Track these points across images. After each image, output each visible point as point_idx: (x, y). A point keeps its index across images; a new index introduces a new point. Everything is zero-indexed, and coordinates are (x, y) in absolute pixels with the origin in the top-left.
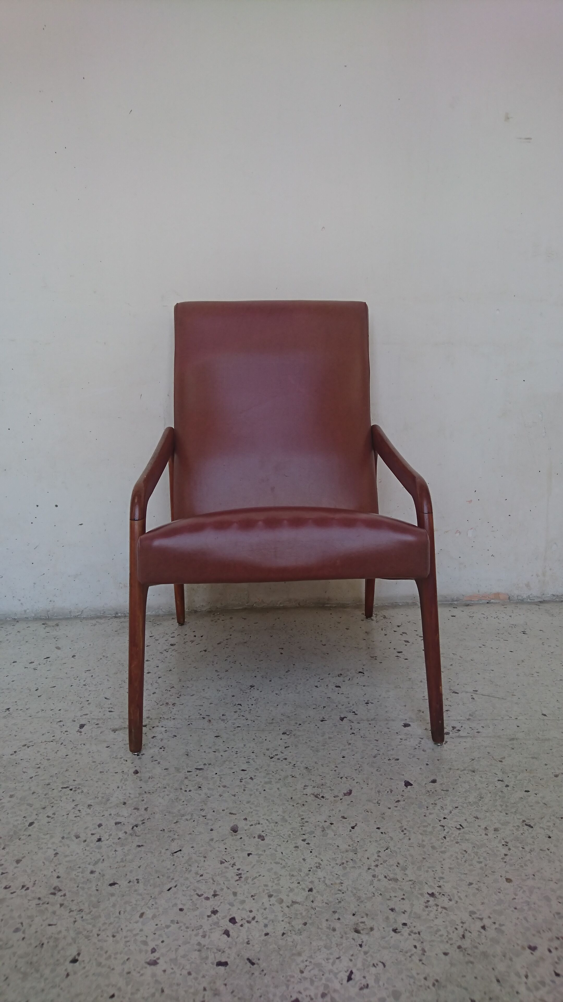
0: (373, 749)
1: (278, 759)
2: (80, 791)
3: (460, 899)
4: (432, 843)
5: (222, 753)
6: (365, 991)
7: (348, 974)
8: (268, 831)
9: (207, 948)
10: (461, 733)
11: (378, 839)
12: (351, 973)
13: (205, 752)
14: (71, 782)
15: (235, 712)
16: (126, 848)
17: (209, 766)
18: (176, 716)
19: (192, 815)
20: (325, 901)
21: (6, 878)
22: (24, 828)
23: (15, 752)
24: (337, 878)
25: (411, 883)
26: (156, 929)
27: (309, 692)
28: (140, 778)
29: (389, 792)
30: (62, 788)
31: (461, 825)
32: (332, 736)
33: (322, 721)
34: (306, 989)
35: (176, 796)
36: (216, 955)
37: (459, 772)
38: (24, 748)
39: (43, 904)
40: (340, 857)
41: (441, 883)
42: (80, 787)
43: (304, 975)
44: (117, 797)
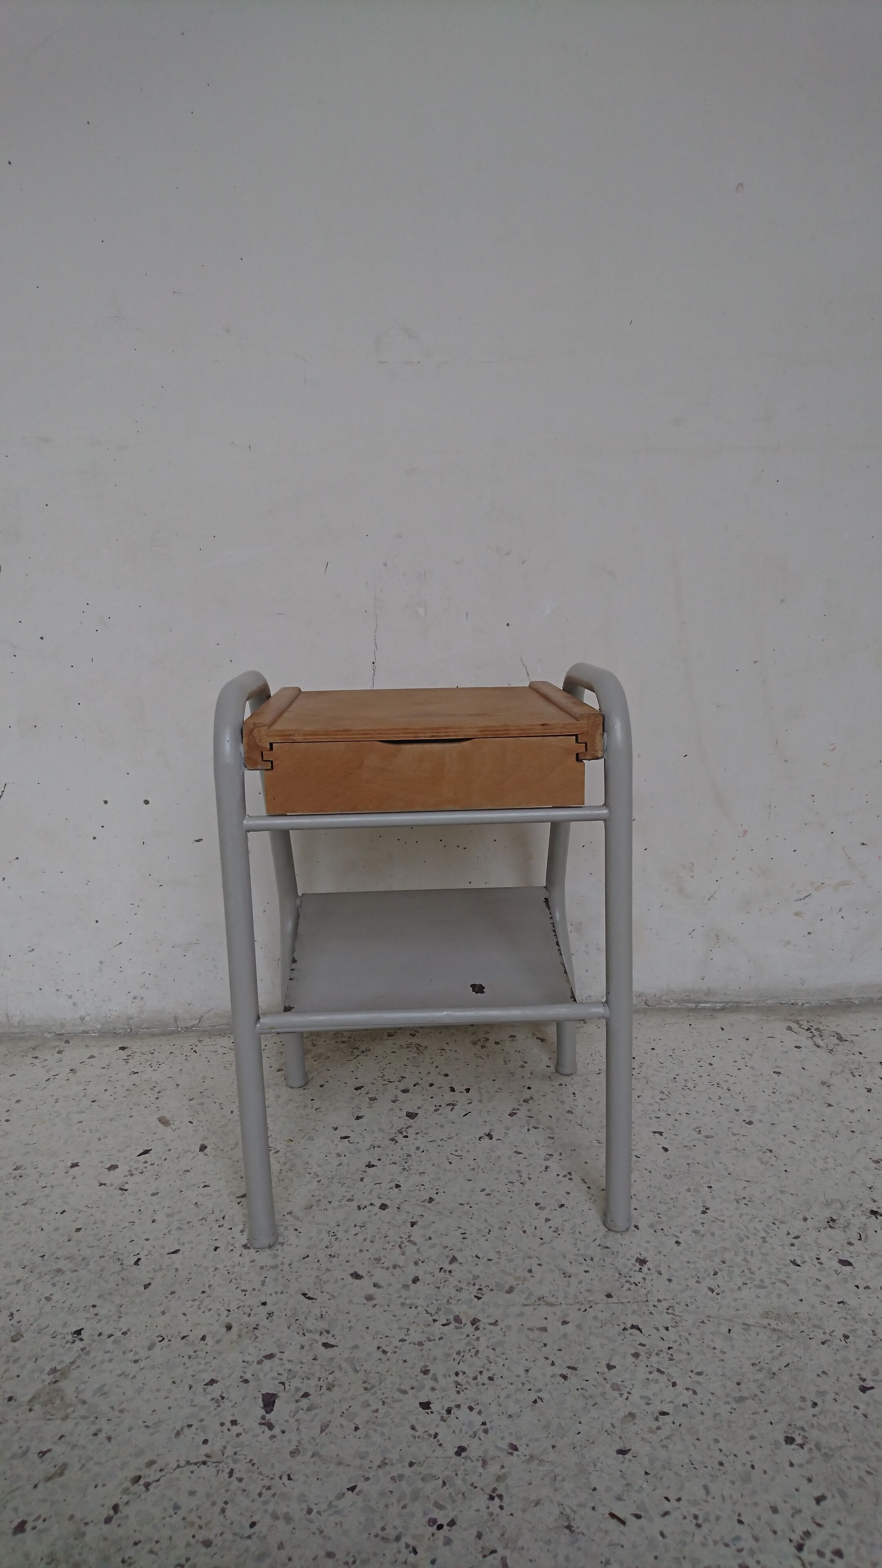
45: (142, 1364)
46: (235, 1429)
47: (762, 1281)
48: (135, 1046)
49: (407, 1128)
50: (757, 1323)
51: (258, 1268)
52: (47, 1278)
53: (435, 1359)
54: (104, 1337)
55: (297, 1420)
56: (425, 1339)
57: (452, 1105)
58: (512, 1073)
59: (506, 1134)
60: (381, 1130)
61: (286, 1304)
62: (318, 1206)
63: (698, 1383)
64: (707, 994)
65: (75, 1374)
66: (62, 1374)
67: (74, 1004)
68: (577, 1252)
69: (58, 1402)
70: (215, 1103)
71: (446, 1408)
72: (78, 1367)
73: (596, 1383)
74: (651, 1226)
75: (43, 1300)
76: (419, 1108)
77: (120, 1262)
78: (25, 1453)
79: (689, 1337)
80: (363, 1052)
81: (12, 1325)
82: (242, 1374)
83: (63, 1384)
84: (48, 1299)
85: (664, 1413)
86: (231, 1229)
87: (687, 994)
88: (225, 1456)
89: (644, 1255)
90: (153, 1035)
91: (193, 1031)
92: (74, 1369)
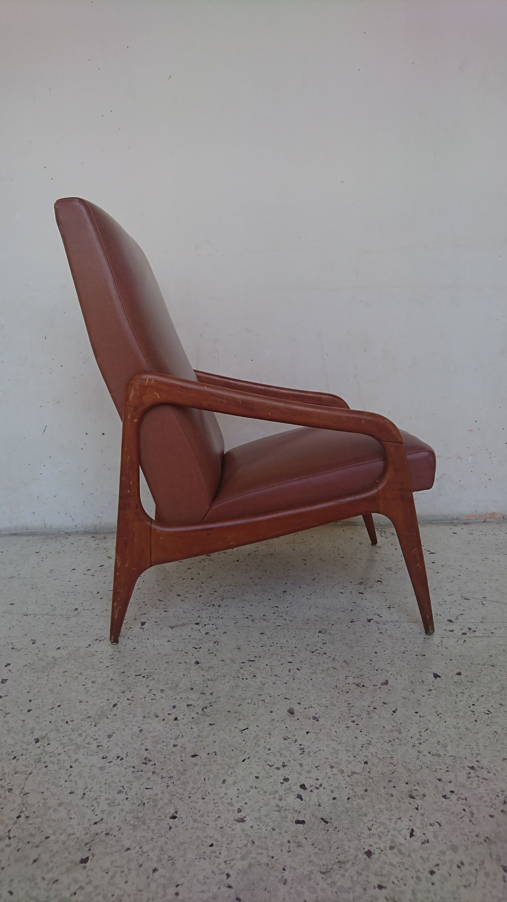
0: (401, 646)
1: (319, 653)
2: (151, 678)
3: (498, 772)
4: (465, 726)
5: (269, 648)
6: (427, 845)
7: (410, 831)
8: (320, 713)
9: (285, 809)
10: (477, 634)
11: (418, 722)
12: (412, 830)
13: (254, 646)
14: (142, 671)
15: (274, 613)
16: (200, 726)
17: (260, 658)
18: (223, 616)
19: (252, 699)
20: (380, 772)
21: (102, 750)
22: (110, 709)
23: (89, 645)
24: (387, 754)
25: (452, 758)
26: (238, 794)
27: (336, 597)
28: (202, 667)
29: (421, 682)
30: (136, 676)
31: (488, 711)
32: (363, 635)
33: (352, 622)
34: (375, 843)
35: (236, 683)
36: (294, 815)
37: (479, 666)
38: (97, 642)
39: (137, 771)
40: (387, 736)
41: (479, 758)
42: (151, 674)
43: (371, 832)
44: (185, 684)
54: (85, 610)
55: (152, 627)
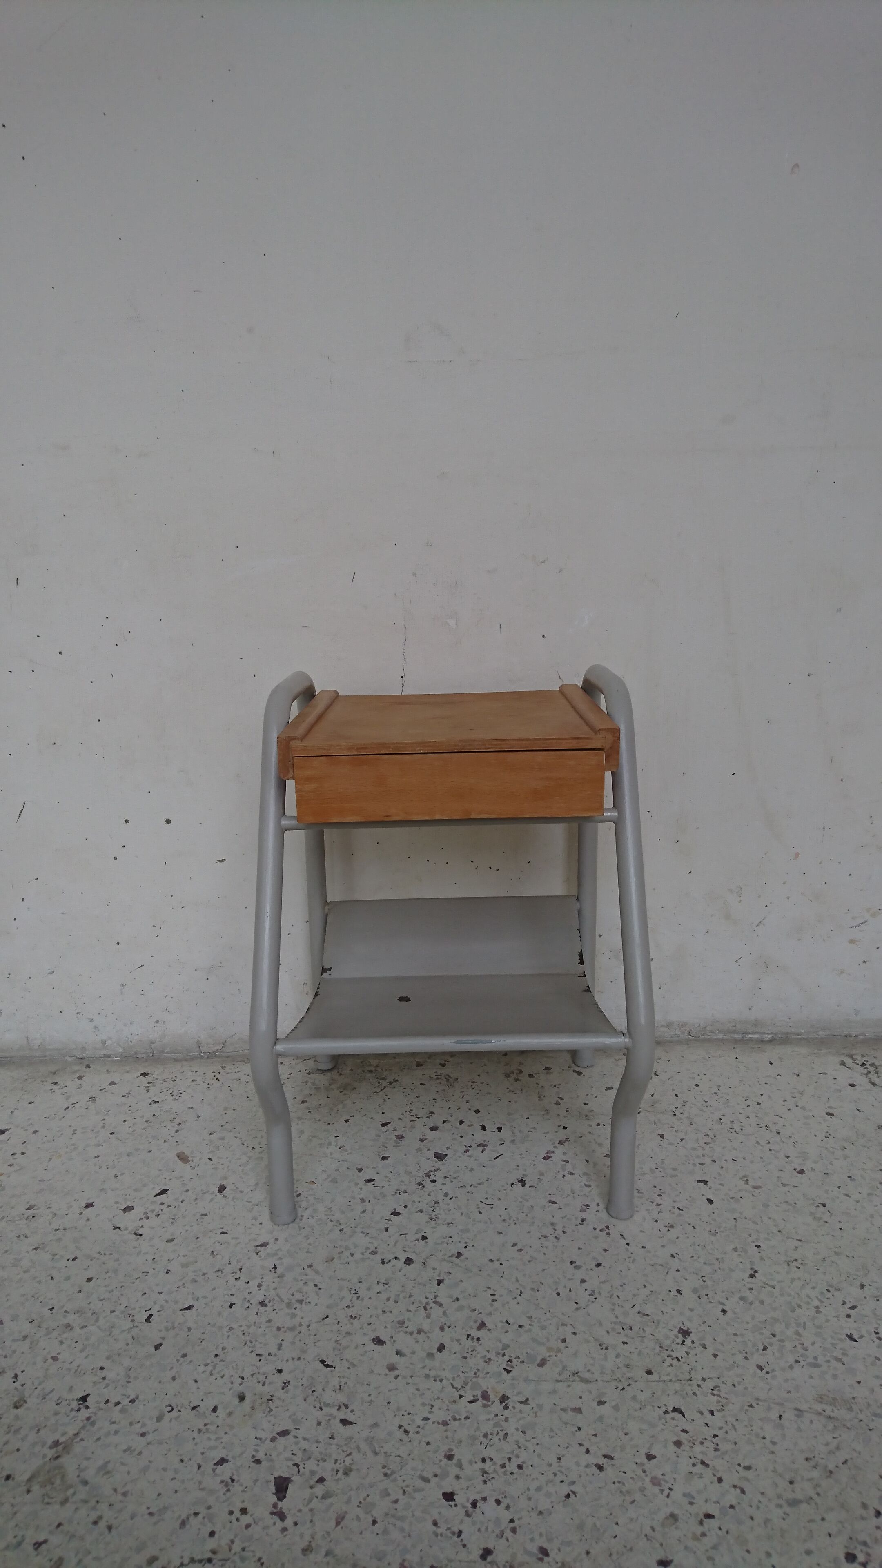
45: (149, 1438)
46: (246, 1519)
47: (815, 1358)
48: (157, 1072)
49: (435, 1171)
50: (810, 1408)
51: (275, 1329)
52: (55, 1333)
53: (460, 1442)
54: (110, 1405)
55: (311, 1510)
56: (450, 1418)
57: (483, 1146)
58: (546, 1110)
59: (540, 1180)
60: (407, 1173)
61: (303, 1372)
62: (340, 1258)
63: (747, 1480)
64: (755, 1025)
65: (77, 1448)
66: (64, 1448)
67: (95, 1027)
68: (615, 1320)
69: (58, 1481)
70: (236, 1138)
71: (471, 1501)
72: (82, 1440)
73: (635, 1477)
74: (695, 1291)
75: (50, 1361)
76: (448, 1148)
77: (131, 1318)
78: (19, 1544)
79: (735, 1423)
80: (390, 1083)
81: (16, 1388)
82: (254, 1453)
83: (64, 1460)
84: (55, 1359)
85: (709, 1516)
86: (248, 1283)
87: (733, 1025)
88: (233, 1552)
89: (688, 1325)
90: (176, 1060)
91: (216, 1056)
92: (77, 1442)
